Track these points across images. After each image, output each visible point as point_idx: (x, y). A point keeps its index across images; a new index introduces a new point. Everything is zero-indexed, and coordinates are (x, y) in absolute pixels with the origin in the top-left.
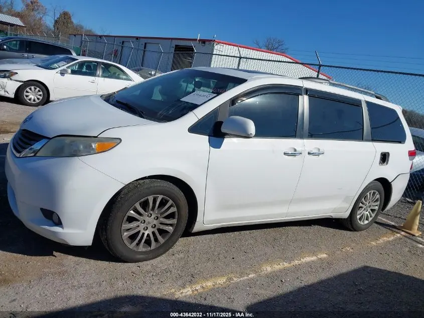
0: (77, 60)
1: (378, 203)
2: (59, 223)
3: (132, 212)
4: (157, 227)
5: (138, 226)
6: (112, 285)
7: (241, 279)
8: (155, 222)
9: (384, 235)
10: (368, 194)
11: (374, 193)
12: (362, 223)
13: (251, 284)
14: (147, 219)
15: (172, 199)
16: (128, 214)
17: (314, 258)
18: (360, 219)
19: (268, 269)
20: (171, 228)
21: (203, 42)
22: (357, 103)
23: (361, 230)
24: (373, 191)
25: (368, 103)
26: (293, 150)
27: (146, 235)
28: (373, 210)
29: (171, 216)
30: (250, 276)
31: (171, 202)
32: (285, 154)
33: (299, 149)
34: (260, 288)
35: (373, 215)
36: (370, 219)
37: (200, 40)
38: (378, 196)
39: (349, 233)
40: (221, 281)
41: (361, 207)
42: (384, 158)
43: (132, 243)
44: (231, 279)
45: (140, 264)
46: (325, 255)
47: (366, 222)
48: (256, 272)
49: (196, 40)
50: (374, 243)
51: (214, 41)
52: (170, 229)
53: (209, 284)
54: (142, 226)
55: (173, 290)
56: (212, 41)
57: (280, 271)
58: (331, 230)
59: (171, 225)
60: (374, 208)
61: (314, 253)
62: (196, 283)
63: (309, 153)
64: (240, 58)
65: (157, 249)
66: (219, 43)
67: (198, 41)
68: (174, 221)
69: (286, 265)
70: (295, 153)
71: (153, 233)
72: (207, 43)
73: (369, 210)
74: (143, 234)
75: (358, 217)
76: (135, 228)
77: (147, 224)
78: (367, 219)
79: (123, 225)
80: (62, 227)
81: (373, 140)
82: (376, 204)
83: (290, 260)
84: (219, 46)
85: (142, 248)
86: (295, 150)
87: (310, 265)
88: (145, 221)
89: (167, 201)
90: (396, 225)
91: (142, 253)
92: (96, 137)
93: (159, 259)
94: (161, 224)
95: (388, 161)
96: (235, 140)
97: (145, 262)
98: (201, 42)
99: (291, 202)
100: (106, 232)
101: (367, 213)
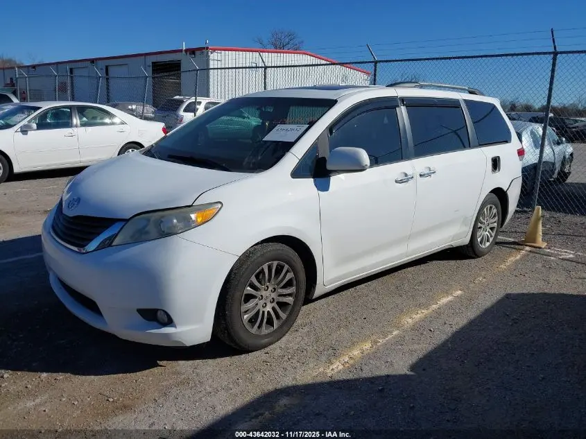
0: (39, 108)
1: (497, 218)
2: (169, 322)
3: (249, 288)
4: (276, 301)
5: (257, 304)
6: (251, 381)
7: (387, 339)
8: (274, 295)
9: (510, 255)
10: (485, 210)
11: (491, 208)
12: (484, 247)
13: (400, 341)
14: (264, 293)
15: (287, 264)
16: (245, 292)
17: (450, 298)
18: (481, 242)
19: (408, 321)
20: (291, 298)
21: (192, 52)
22: (455, 104)
23: (483, 255)
24: (489, 206)
25: (467, 102)
26: (403, 175)
27: (266, 313)
28: (492, 229)
29: (289, 284)
30: (394, 333)
31: (286, 267)
32: (396, 181)
33: (409, 173)
34: (413, 344)
35: (493, 235)
36: (491, 240)
37: (186, 50)
38: (495, 211)
39: (473, 261)
40: (367, 346)
41: (480, 228)
42: (496, 163)
43: (253, 327)
44: (376, 342)
45: (267, 349)
46: (459, 292)
47: (488, 244)
48: (398, 328)
49: (181, 51)
50: (503, 266)
51: (207, 48)
52: (290, 300)
53: (356, 352)
54: (262, 302)
55: (322, 369)
56: (204, 48)
57: (423, 320)
58: (452, 263)
59: (290, 295)
60: (492, 226)
61: (447, 293)
62: (341, 355)
63: (421, 175)
64: (266, 68)
65: (281, 327)
66: (214, 50)
67: (184, 52)
68: (292, 290)
69: (425, 312)
70: (405, 179)
71: (274, 309)
72: (198, 53)
73: (488, 229)
74: (263, 312)
75: (479, 240)
76: (254, 308)
77: (265, 300)
78: (488, 241)
79: (242, 307)
80: (175, 327)
81: (481, 145)
82: (494, 220)
83: (427, 306)
84: (215, 54)
85: (265, 330)
86: (406, 175)
87: (449, 305)
88: (262, 296)
89: (282, 267)
90: (516, 240)
91: (266, 336)
92: (192, 206)
93: (284, 339)
94: (280, 295)
95: (499, 166)
96: (342, 176)
97: (271, 346)
98: (188, 53)
99: (410, 238)
100: (225, 320)
101: (487, 233)
